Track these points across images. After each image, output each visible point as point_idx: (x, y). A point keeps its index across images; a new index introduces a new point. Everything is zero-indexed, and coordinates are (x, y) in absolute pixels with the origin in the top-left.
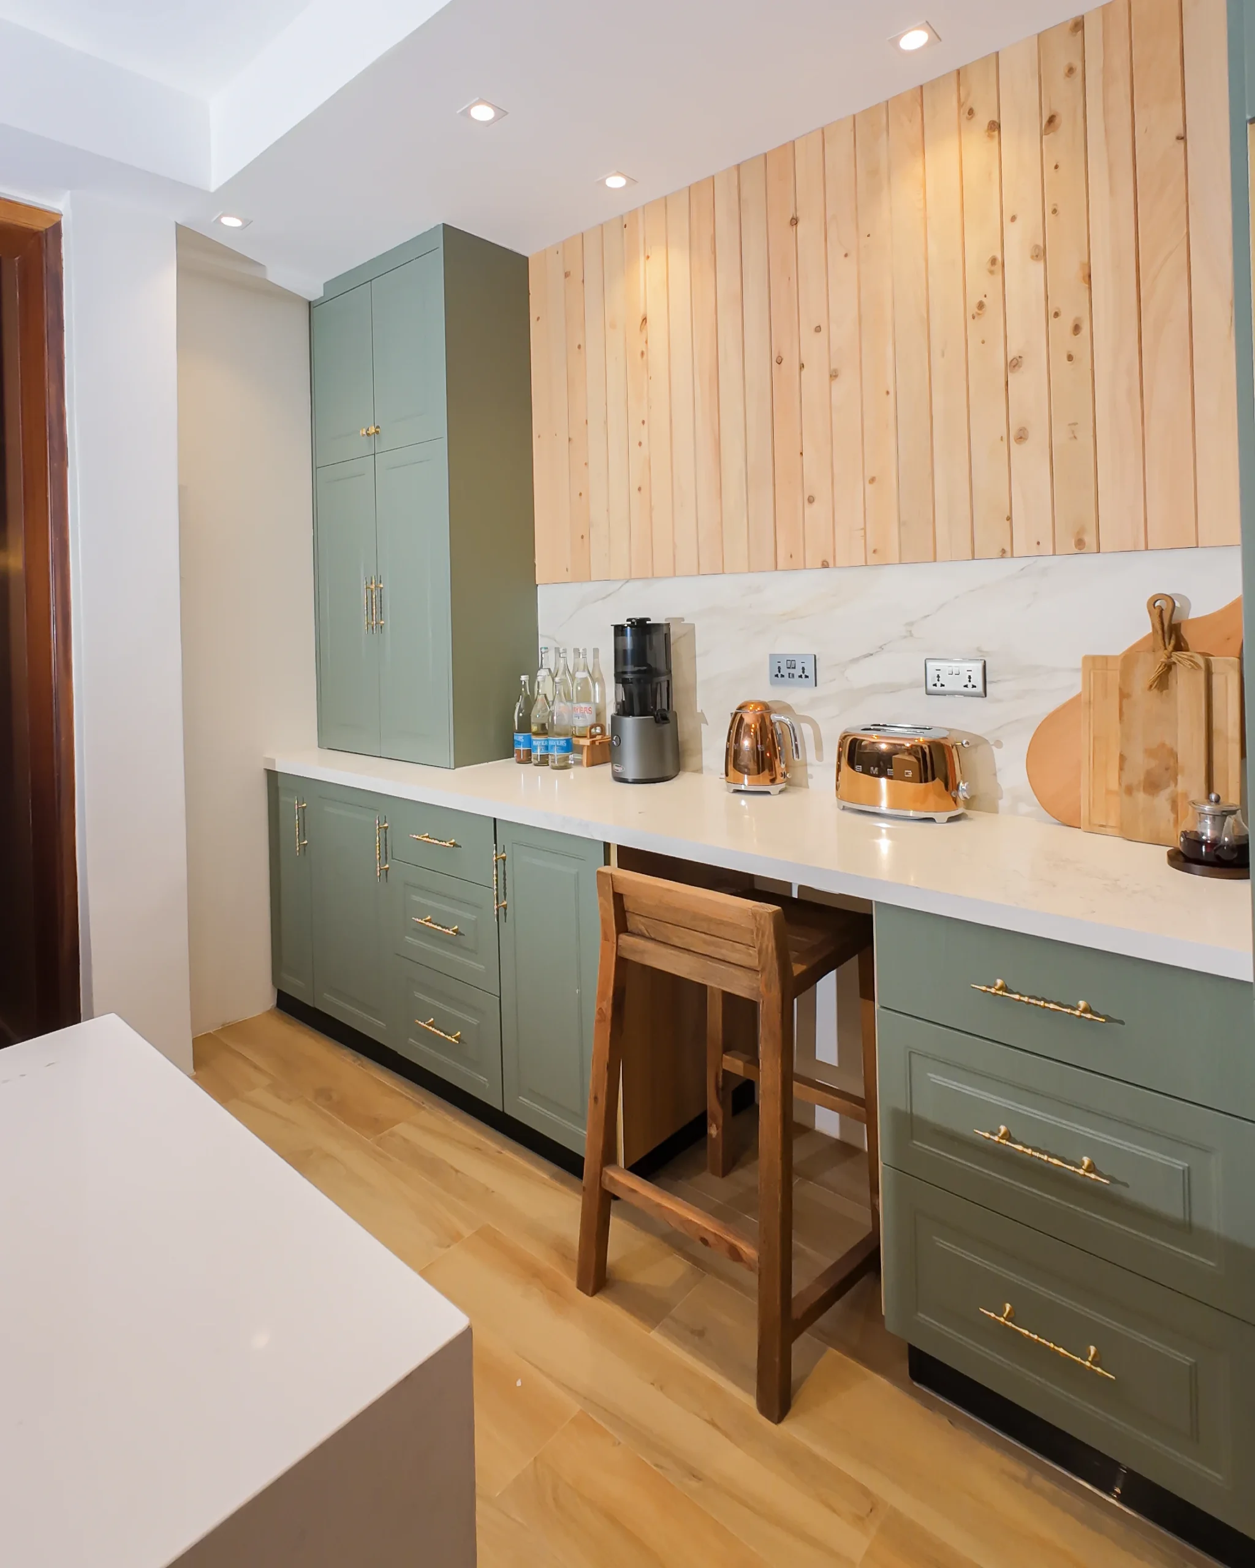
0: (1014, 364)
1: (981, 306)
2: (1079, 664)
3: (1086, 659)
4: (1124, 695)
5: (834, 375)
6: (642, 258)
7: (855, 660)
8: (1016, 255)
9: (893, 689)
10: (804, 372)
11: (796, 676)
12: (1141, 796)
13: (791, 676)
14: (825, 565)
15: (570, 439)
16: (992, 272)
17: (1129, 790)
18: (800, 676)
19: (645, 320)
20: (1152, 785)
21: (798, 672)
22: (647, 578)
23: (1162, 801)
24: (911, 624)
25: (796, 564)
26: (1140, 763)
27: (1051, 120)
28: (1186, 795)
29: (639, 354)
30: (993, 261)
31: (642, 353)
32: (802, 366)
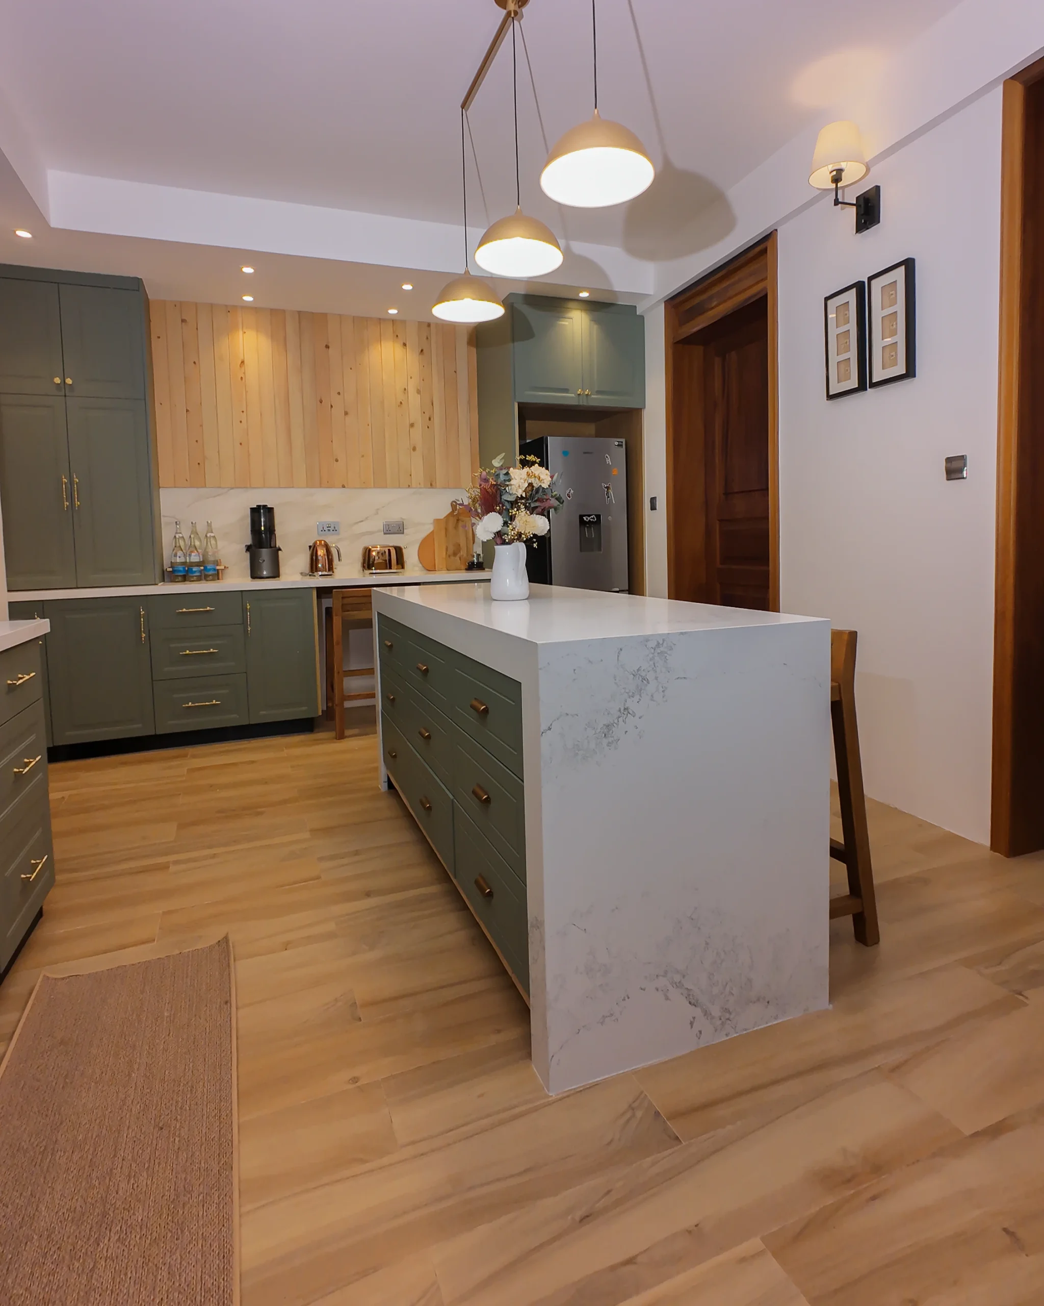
0: (412, 425)
1: (401, 403)
2: (432, 521)
3: (435, 520)
4: (446, 529)
5: (346, 413)
6: (241, 332)
7: (357, 523)
8: (412, 391)
9: (371, 533)
10: (332, 409)
11: (331, 530)
12: (452, 558)
13: (329, 530)
14: (343, 487)
15: (187, 411)
16: (405, 393)
17: (449, 556)
18: (333, 530)
19: (243, 362)
20: (455, 554)
21: (331, 529)
22: (246, 488)
23: (457, 558)
24: (378, 509)
25: (330, 486)
26: (451, 551)
27: (422, 351)
28: (463, 555)
29: (240, 379)
30: (405, 389)
31: (242, 378)
32: (332, 406)
